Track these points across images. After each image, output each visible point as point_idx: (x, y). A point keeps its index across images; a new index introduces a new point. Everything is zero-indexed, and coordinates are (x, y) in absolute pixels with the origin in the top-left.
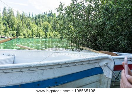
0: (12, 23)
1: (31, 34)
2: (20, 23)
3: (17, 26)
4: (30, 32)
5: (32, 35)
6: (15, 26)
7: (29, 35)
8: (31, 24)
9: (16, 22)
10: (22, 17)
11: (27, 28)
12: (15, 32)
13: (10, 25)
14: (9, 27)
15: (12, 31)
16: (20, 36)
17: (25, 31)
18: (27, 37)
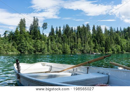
0: (100, 39)
1: (120, 49)
2: (108, 39)
3: (106, 42)
4: (119, 47)
5: (122, 50)
6: (104, 42)
7: (118, 51)
8: (120, 39)
9: (105, 38)
10: (110, 33)
11: (116, 43)
12: (104, 48)
13: (99, 41)
14: (98, 43)
15: (100, 47)
16: (109, 51)
17: (114, 46)
18: (115, 52)
